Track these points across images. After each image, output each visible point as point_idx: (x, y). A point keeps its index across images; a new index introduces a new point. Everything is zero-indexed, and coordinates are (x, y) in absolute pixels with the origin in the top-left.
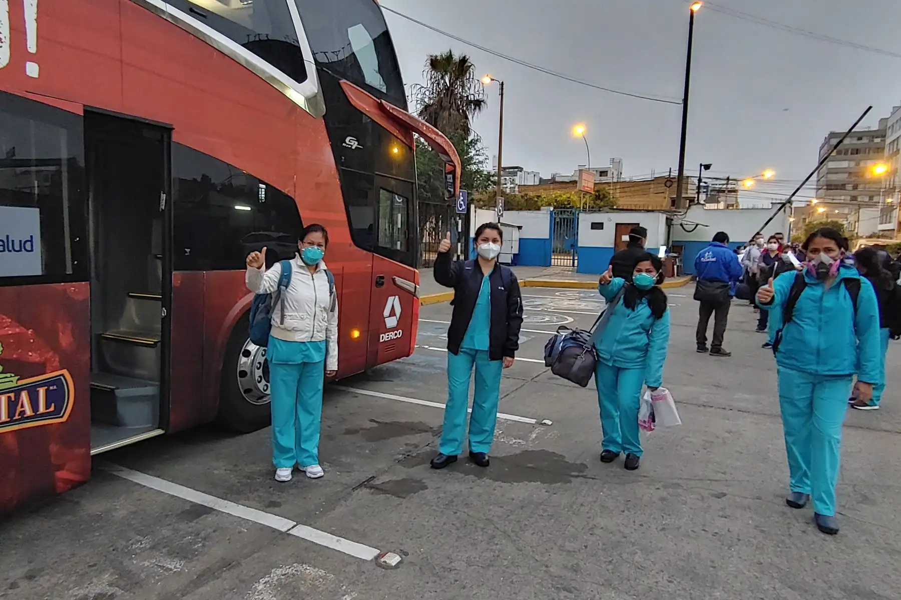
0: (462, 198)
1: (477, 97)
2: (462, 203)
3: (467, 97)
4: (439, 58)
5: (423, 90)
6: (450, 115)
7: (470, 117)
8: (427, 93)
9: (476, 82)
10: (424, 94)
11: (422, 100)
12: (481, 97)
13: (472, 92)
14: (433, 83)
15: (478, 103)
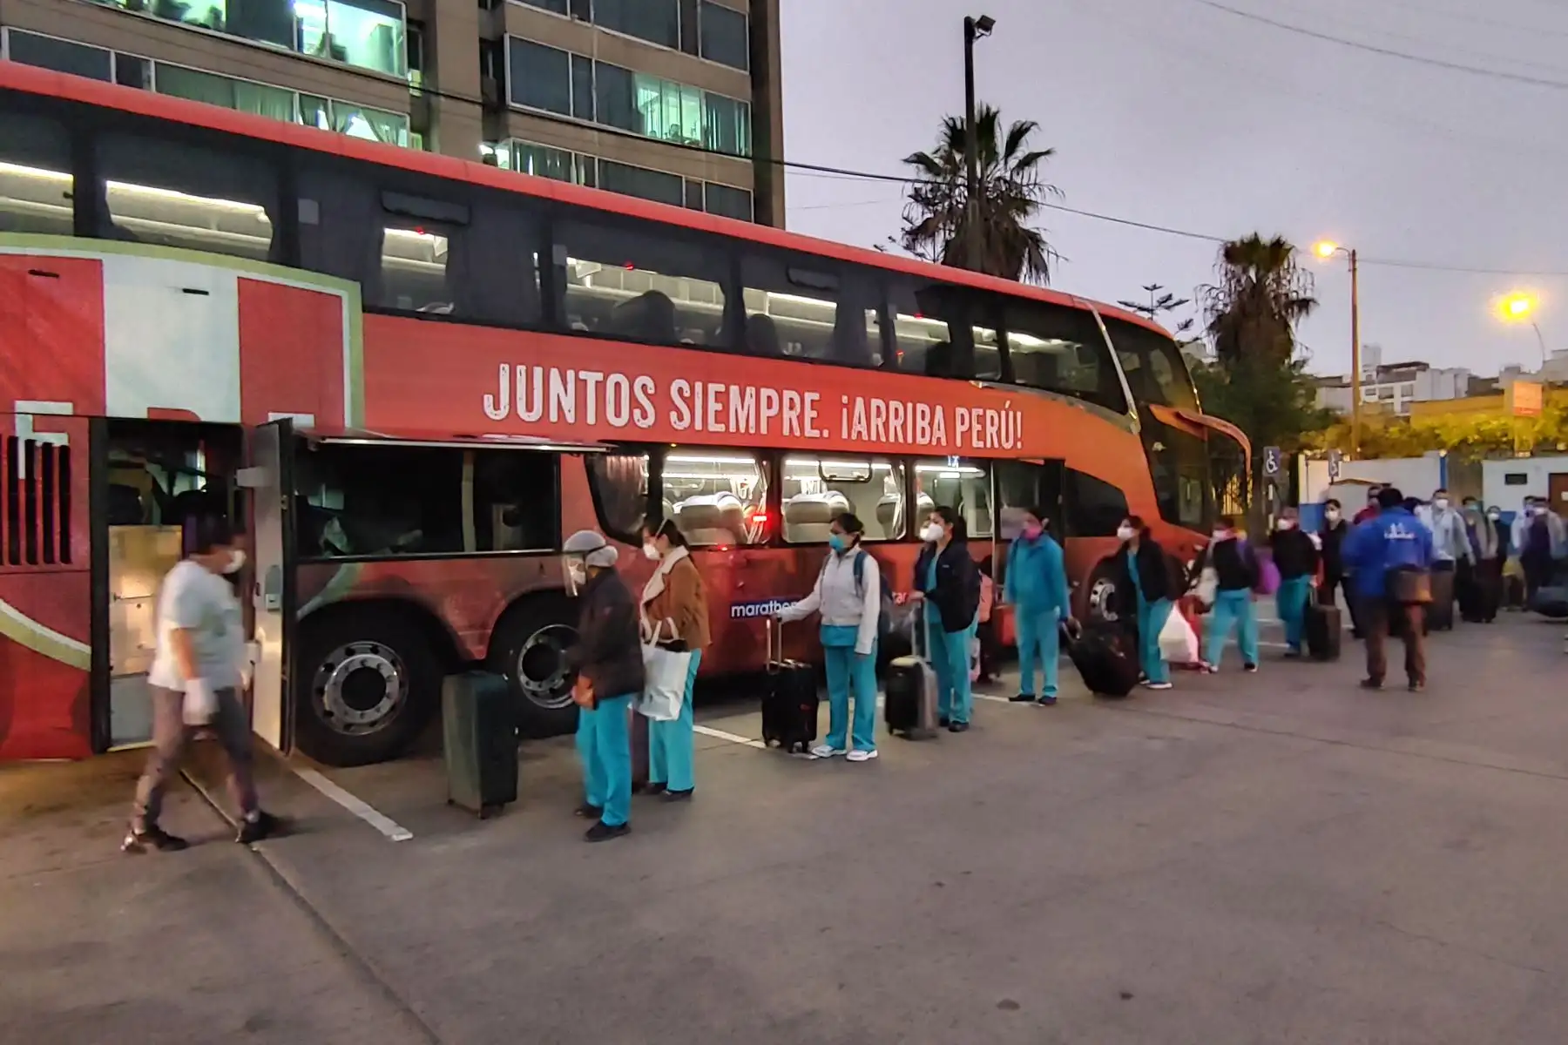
0: (1272, 457)
1: (1302, 295)
2: (1272, 463)
3: (1287, 295)
4: (1238, 244)
5: (1214, 293)
6: (1258, 325)
7: (1292, 324)
8: (1221, 296)
9: (1300, 272)
10: (1217, 297)
11: (1212, 308)
12: (1309, 295)
13: (1294, 287)
14: (1230, 280)
15: (1304, 304)
